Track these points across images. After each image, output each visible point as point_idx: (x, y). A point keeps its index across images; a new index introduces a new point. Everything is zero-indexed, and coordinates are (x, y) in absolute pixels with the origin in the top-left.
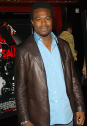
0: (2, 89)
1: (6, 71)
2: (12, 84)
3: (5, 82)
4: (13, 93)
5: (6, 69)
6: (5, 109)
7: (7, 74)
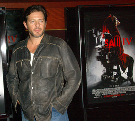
0: (103, 76)
1: (107, 60)
2: (112, 73)
3: (106, 70)
4: (112, 81)
5: (107, 58)
6: (104, 94)
7: (108, 62)
